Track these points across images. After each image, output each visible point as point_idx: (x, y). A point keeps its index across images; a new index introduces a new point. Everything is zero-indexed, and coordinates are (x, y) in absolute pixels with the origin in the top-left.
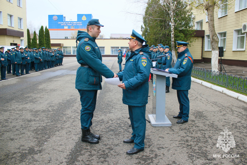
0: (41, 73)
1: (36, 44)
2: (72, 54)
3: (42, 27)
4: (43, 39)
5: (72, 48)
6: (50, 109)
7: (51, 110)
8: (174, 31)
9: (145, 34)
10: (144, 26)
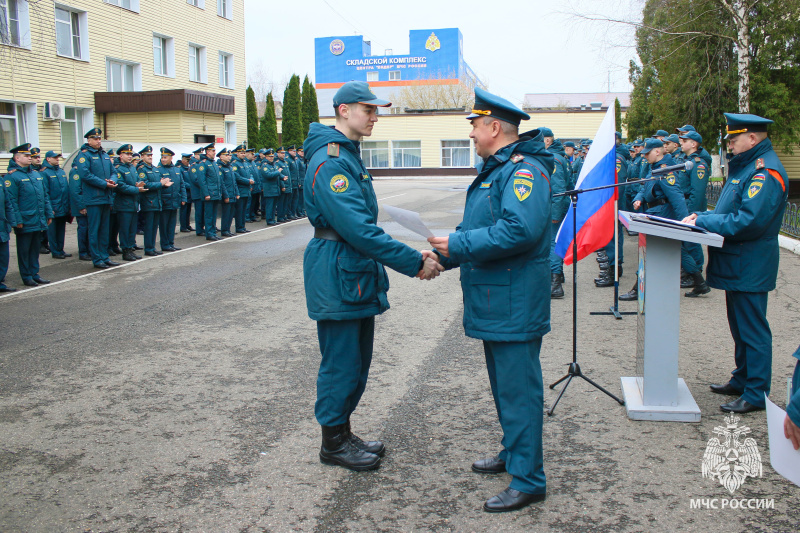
0: (284, 228)
1: (274, 136)
2: (391, 166)
3: (295, 80)
4: (297, 120)
5: (390, 144)
6: (295, 346)
7: (296, 350)
8: (750, 78)
9: (644, 92)
10: (639, 63)
